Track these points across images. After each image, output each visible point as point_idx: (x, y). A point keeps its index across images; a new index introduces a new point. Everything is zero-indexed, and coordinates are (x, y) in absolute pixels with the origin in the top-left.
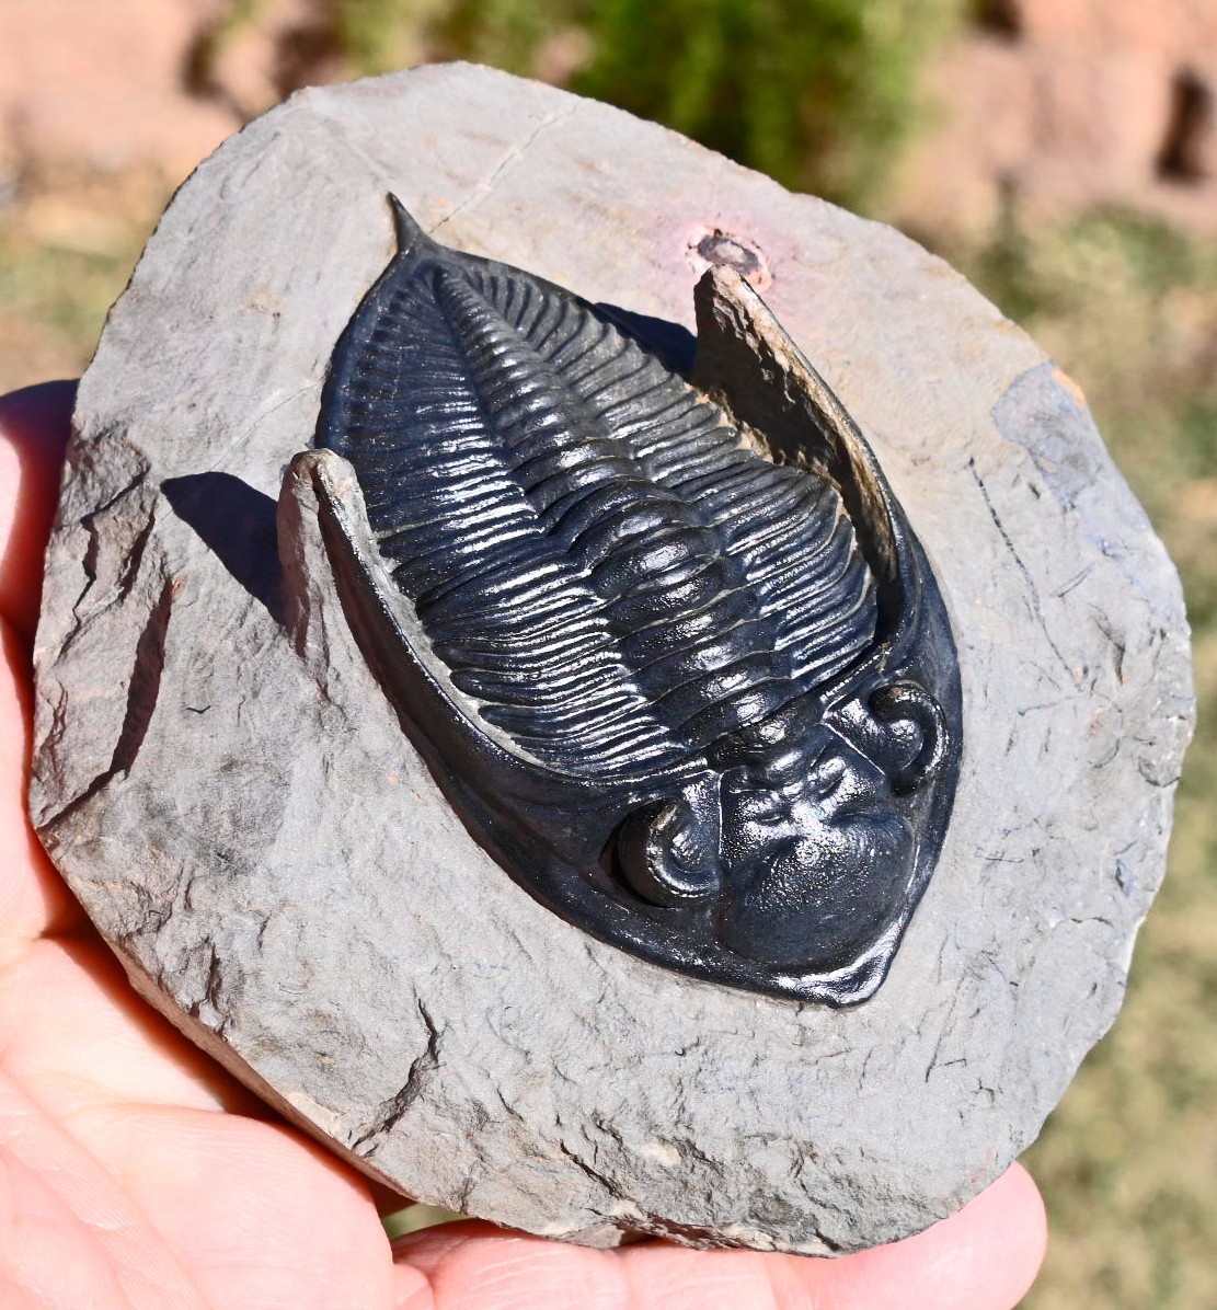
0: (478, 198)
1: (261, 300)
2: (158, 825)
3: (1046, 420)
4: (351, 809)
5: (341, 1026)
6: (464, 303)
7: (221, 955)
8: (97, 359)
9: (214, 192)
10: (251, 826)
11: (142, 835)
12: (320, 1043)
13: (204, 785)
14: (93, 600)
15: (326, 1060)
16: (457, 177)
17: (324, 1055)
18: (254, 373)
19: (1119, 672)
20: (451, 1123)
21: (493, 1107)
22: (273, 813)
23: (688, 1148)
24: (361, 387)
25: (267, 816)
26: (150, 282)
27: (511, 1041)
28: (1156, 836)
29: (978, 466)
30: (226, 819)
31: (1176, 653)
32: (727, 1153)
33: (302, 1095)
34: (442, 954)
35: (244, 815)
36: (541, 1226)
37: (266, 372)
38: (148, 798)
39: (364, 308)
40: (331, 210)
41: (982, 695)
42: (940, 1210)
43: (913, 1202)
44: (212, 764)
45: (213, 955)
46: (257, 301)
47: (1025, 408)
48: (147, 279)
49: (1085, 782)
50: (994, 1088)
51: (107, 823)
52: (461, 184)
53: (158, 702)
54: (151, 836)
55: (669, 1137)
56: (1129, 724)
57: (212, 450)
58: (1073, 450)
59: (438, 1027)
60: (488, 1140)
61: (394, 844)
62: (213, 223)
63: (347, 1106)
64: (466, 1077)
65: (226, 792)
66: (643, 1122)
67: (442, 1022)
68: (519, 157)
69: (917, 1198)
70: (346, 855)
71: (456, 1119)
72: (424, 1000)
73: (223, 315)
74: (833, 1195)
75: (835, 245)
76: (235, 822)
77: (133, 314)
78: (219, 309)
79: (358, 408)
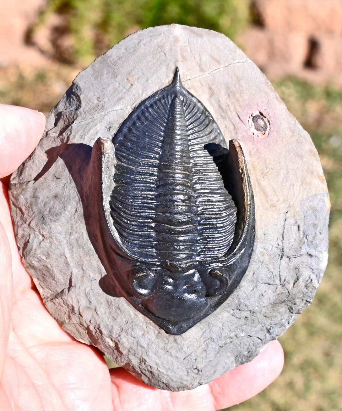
0: (204, 76)
1: (130, 79)
2: (34, 200)
3: (314, 210)
4: (77, 224)
5: (51, 272)
6: (176, 109)
7: (30, 241)
8: (86, 70)
9: (137, 41)
10: (52, 215)
11: (29, 201)
12: (45, 272)
13: (48, 197)
14: (53, 132)
15: (45, 276)
16: (201, 68)
17: (45, 275)
18: (118, 98)
19: (294, 285)
20: (66, 307)
21: (76, 309)
22: (59, 214)
23: (116, 345)
24: (139, 118)
25: (57, 215)
26: (109, 57)
27: (88, 297)
28: (287, 324)
29: (288, 214)
30: (48, 210)
31: (313, 286)
32: (125, 352)
33: (37, 280)
34: (82, 269)
35: (53, 210)
36: (79, 339)
37: (120, 99)
38: (35, 192)
39: (153, 96)
40: (161, 64)
41: (252, 275)
42: (172, 389)
43: (166, 385)
44: (52, 193)
45: (28, 240)
46: (129, 78)
47: (311, 204)
48: (109, 55)
49: (270, 306)
50: (200, 370)
51: (23, 192)
52: (201, 70)
53: (50, 170)
54: (31, 202)
55: (113, 340)
56: (290, 298)
57: (96, 113)
58: (316, 222)
59: (73, 284)
60: (73, 316)
61: (83, 238)
62: (132, 50)
63: (46, 288)
64: (74, 300)
65: (52, 202)
66: (109, 333)
67: (74, 284)
68: (222, 69)
69: (167, 384)
70: (71, 234)
71: (68, 307)
72: (73, 277)
73: (119, 78)
74: (147, 373)
75: (290, 133)
76: (50, 211)
77: (101, 63)
78: (119, 75)
79: (134, 124)
